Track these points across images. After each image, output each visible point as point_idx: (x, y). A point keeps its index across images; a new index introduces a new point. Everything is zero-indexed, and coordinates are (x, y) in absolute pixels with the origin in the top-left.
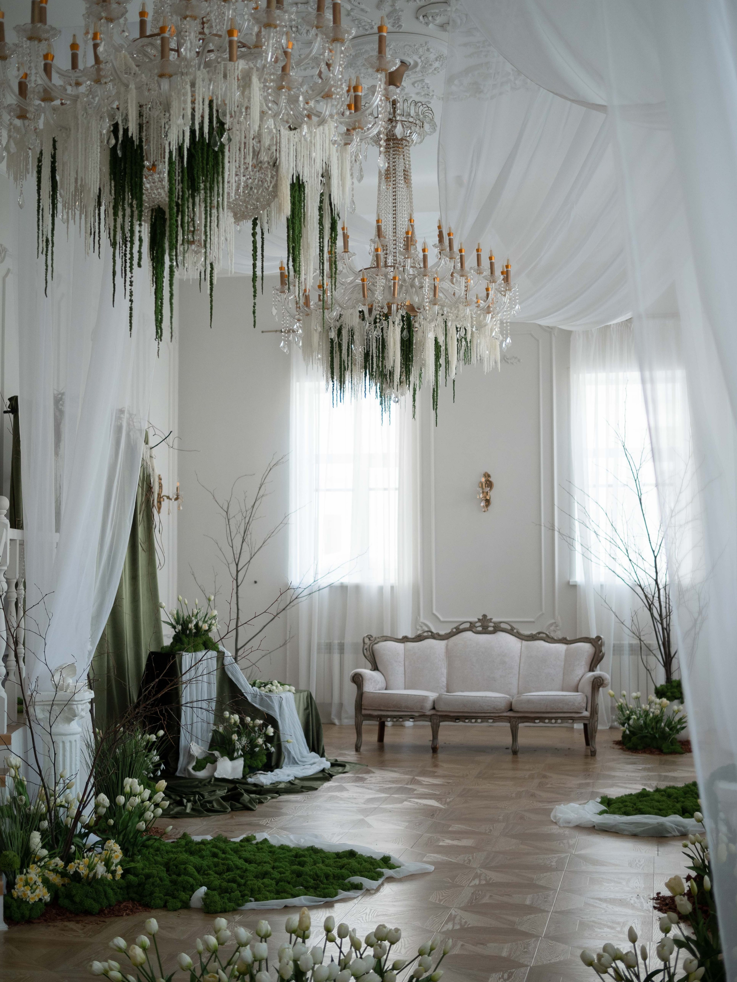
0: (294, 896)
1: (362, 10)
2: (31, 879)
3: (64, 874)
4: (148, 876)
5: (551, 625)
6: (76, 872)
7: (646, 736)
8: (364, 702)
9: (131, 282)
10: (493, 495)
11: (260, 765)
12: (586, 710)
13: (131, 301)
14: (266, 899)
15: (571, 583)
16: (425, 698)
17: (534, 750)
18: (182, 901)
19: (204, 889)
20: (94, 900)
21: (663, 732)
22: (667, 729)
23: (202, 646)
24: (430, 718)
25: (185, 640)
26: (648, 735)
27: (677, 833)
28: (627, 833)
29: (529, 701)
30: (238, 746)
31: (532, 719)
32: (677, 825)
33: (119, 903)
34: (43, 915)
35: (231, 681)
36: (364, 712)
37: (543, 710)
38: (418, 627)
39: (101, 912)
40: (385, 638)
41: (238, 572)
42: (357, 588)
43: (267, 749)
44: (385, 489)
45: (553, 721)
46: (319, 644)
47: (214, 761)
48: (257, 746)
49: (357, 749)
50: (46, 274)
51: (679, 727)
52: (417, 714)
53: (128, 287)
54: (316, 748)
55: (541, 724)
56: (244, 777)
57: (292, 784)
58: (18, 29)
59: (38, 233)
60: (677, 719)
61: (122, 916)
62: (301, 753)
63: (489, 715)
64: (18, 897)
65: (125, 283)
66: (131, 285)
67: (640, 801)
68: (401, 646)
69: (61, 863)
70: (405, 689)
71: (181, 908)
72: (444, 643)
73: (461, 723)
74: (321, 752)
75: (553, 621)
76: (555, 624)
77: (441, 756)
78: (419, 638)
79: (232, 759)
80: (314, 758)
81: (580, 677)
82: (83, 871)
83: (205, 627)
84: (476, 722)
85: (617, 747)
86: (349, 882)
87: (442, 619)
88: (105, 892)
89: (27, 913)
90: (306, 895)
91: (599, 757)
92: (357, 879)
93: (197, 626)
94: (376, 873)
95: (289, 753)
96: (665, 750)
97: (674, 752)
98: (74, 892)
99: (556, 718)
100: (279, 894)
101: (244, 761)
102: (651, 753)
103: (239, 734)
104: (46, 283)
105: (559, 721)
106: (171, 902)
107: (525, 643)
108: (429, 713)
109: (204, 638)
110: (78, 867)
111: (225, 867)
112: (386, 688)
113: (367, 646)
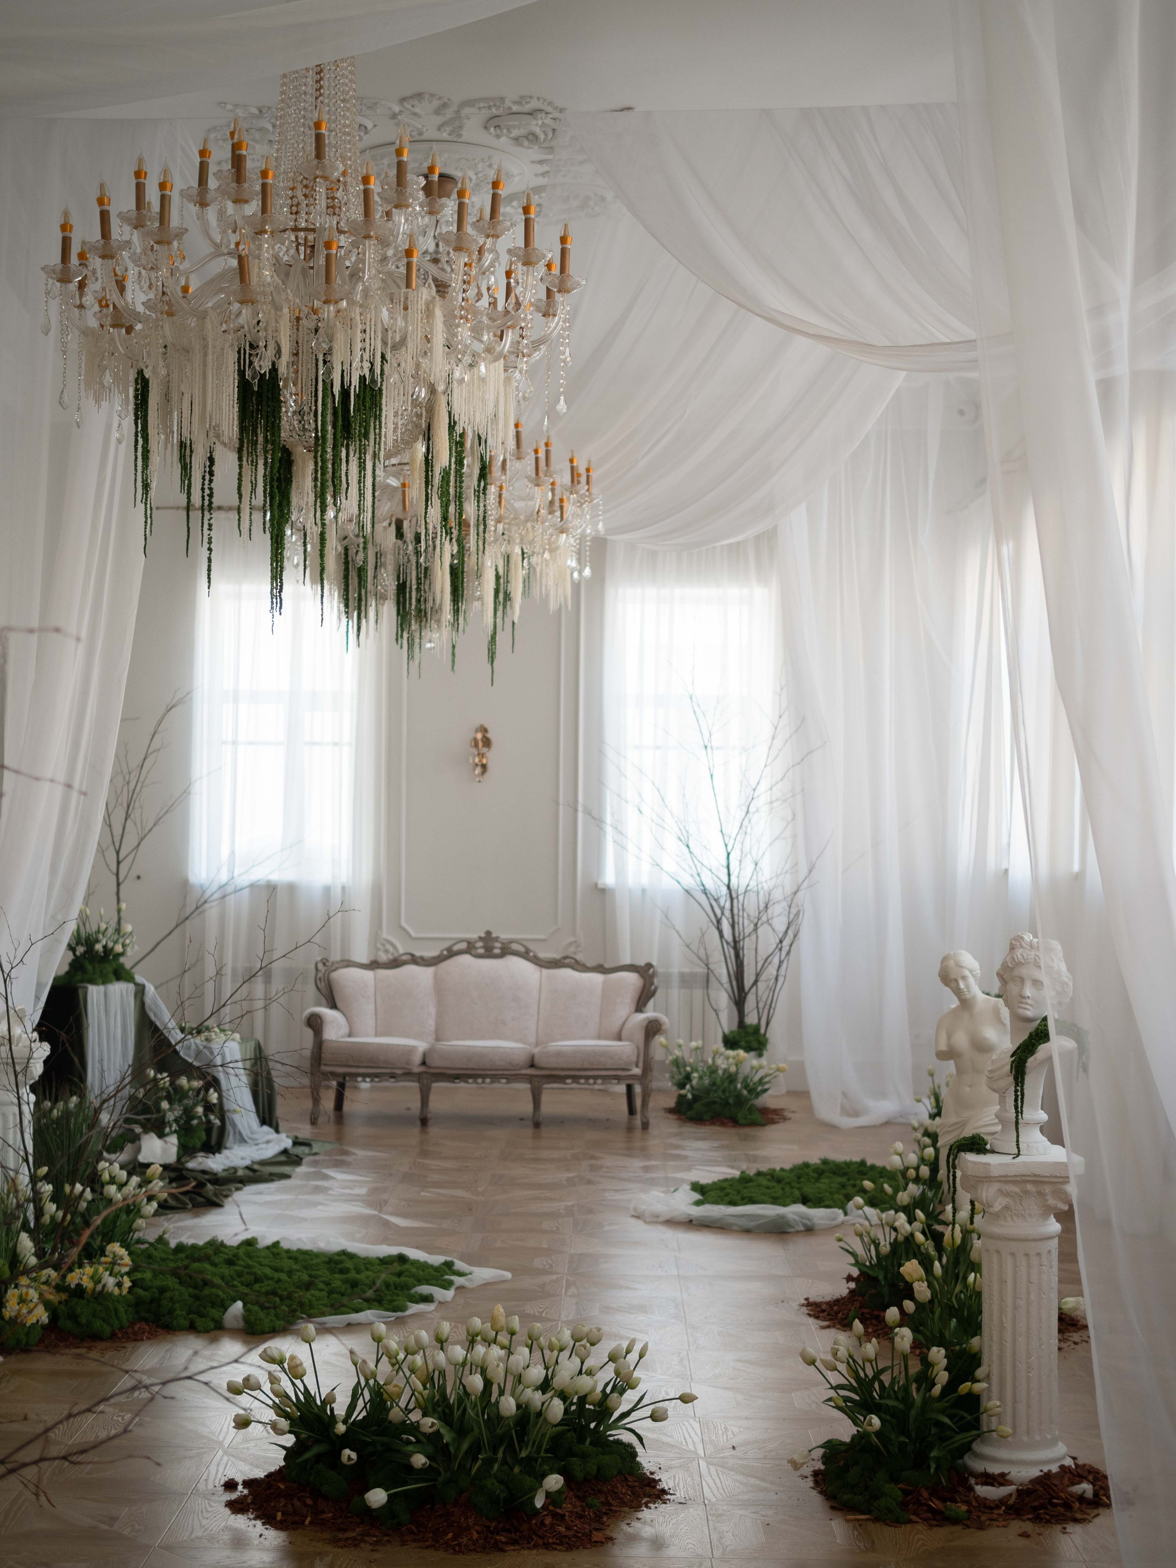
0: (357, 1311)
2: (26, 1294)
3: (60, 1288)
4: (162, 1290)
5: (570, 944)
6: (79, 1285)
7: (714, 1103)
8: (326, 1055)
9: (210, 525)
10: (492, 757)
11: (199, 1145)
12: (637, 1066)
13: (210, 549)
14: (323, 1315)
15: (600, 886)
16: (412, 1050)
17: (561, 1122)
18: (213, 1320)
19: (239, 1304)
20: (104, 1320)
21: (738, 1096)
22: (745, 1092)
23: (113, 977)
24: (418, 1077)
25: (89, 967)
26: (718, 1100)
27: (802, 1228)
28: (736, 1228)
29: (559, 1054)
30: (170, 1117)
31: (561, 1079)
32: (802, 1218)
33: (132, 1324)
34: (41, 1341)
35: (152, 1023)
36: (324, 1069)
37: (578, 1066)
38: (379, 945)
39: (113, 1337)
40: (345, 963)
41: (119, 863)
42: (292, 888)
43: (209, 1122)
44: (336, 744)
45: (591, 1081)
46: (234, 970)
47: (135, 1139)
48: (194, 1117)
49: (314, 1122)
50: (146, 528)
51: (759, 1088)
52: (399, 1072)
53: (206, 532)
54: (267, 1120)
55: (575, 1085)
56: (179, 1161)
57: (254, 1171)
59: (136, 474)
60: (756, 1078)
61: (142, 1340)
62: (250, 1127)
63: (500, 1072)
65: (202, 526)
66: (210, 529)
67: (745, 1188)
68: (369, 975)
69: (56, 1275)
70: (376, 1035)
71: (214, 1329)
72: (430, 970)
73: (463, 1085)
74: (274, 1124)
75: (572, 939)
76: (576, 943)
77: (434, 1131)
78: (395, 963)
79: (161, 1135)
80: (268, 1133)
81: (623, 1019)
82: (87, 1283)
83: (119, 948)
84: (483, 1082)
85: (671, 1116)
86: (416, 1292)
87: (413, 934)
88: (116, 1310)
89: (23, 1339)
90: (369, 1309)
91: (653, 1130)
92: (425, 1289)
93: (105, 947)
94: (445, 1280)
95: (234, 1126)
96: (742, 1121)
97: (753, 1124)
98: (79, 1311)
99: (595, 1078)
100: (337, 1309)
101: (178, 1138)
102: (723, 1124)
103: (170, 1101)
104: (146, 539)
105: (599, 1081)
106: (200, 1322)
107: (545, 972)
108: (417, 1069)
109: (114, 964)
110: (81, 1279)
111: (253, 1277)
112: (350, 1035)
113: (320, 975)
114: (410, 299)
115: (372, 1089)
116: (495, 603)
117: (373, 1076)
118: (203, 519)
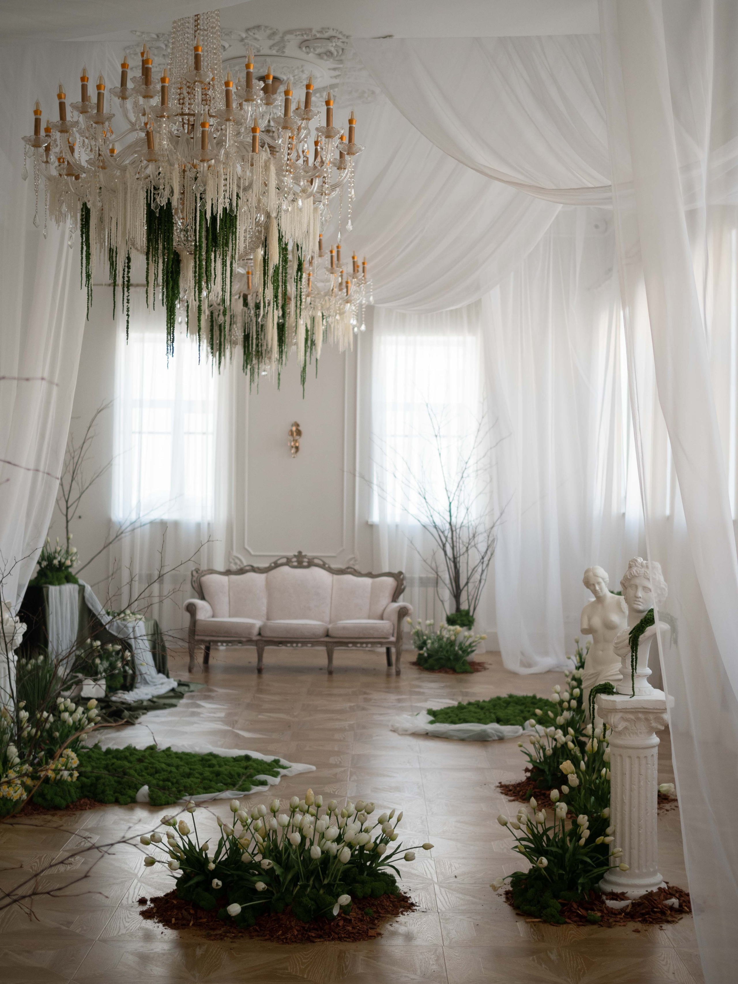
0: (220, 791)
1: (255, 39)
4: (98, 778)
5: (351, 559)
6: (46, 776)
7: (441, 659)
8: (198, 628)
9: (128, 300)
10: (302, 442)
11: (119, 686)
12: (393, 636)
13: (128, 315)
14: (199, 793)
15: (370, 523)
16: (253, 625)
17: (345, 670)
18: (130, 797)
19: (146, 787)
20: (61, 797)
21: (456, 655)
22: (460, 652)
23: (64, 580)
24: (256, 643)
25: (49, 574)
26: (443, 657)
27: (496, 738)
28: (456, 738)
29: (344, 628)
30: (101, 668)
31: (346, 644)
32: (496, 731)
33: (79, 799)
34: (22, 810)
35: (90, 611)
36: (197, 638)
37: (356, 636)
38: (231, 560)
39: (67, 807)
40: (210, 571)
41: (67, 508)
42: (176, 524)
43: (125, 671)
44: (204, 433)
45: (364, 645)
46: (140, 575)
47: (79, 683)
48: (116, 668)
49: (190, 671)
50: (88, 302)
51: (469, 650)
52: (244, 639)
53: (126, 304)
54: (162, 669)
55: (354, 648)
56: (106, 696)
57: (154, 702)
58: (72, 105)
59: (82, 269)
60: (467, 643)
61: (86, 809)
62: (151, 675)
63: (307, 640)
64: (3, 796)
65: (123, 301)
66: (128, 303)
67: (461, 713)
68: (225, 579)
69: (31, 769)
70: (230, 616)
71: (130, 803)
72: (263, 576)
73: (284, 647)
74: (166, 672)
75: (352, 556)
76: (354, 559)
77: (266, 676)
78: (241, 571)
79: (95, 680)
80: (162, 678)
81: (384, 606)
83: (68, 563)
84: (297, 646)
85: (414, 667)
86: (256, 779)
87: (253, 553)
88: (69, 791)
89: (11, 809)
90: (227, 790)
91: (403, 676)
92: (262, 777)
93: (60, 562)
94: (274, 772)
95: (141, 674)
96: (458, 670)
97: (465, 672)
98: (46, 791)
99: (367, 643)
100: (207, 789)
101: (106, 681)
102: (446, 672)
103: (101, 658)
104: (88, 309)
105: (369, 645)
106: (122, 798)
107: (335, 577)
108: (255, 638)
109: (66, 573)
110: (47, 772)
111: (154, 770)
112: (213, 616)
113: (194, 579)
114: (255, 159)
115: (227, 650)
116: (305, 347)
117: (228, 642)
118: (123, 296)
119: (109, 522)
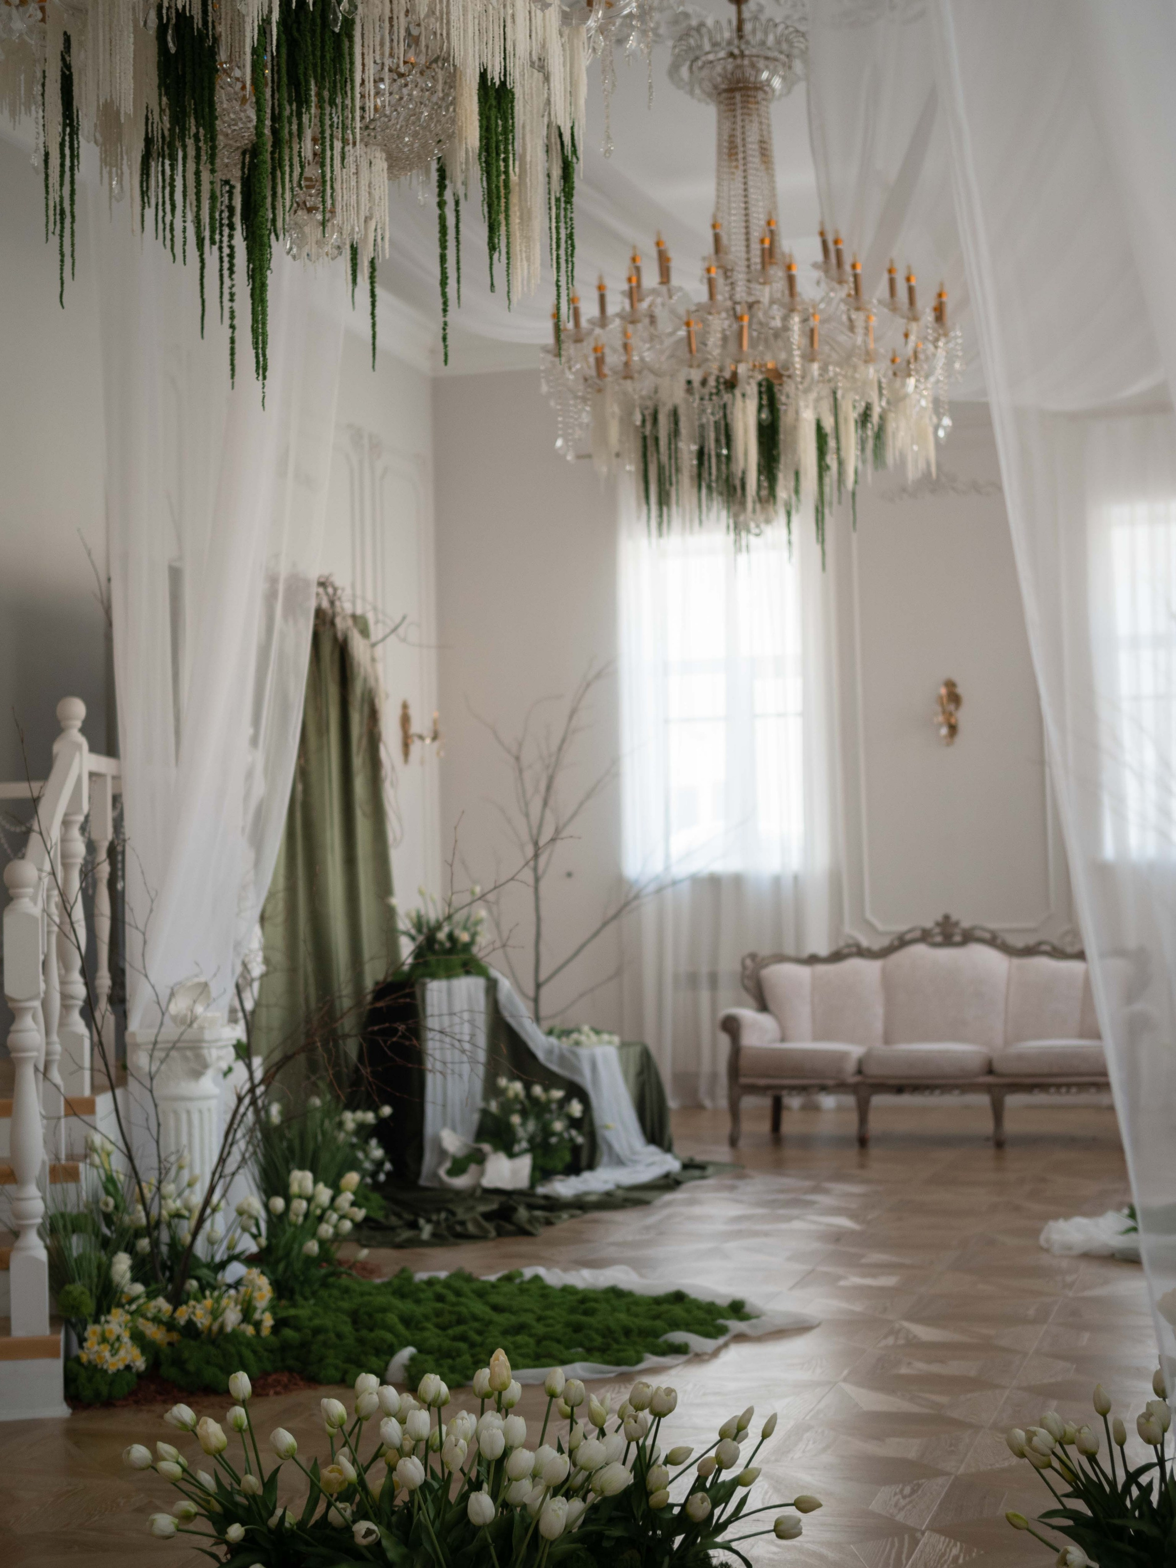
0: (563, 1363)
2: (111, 1332)
3: (170, 1325)
4: (317, 1331)
5: (1066, 932)
8: (743, 1062)
9: (232, 295)
10: (963, 717)
11: (560, 1166)
13: (232, 327)
16: (843, 1056)
17: (1031, 1141)
19: (412, 1350)
20: (221, 1368)
23: (460, 971)
24: (854, 1088)
25: (433, 959)
29: (1020, 1057)
30: (521, 1133)
31: (1027, 1088)
33: (265, 1374)
34: (133, 1393)
35: (509, 1028)
36: (743, 1080)
37: (1046, 1072)
38: (841, 943)
40: (778, 959)
41: (537, 857)
42: (737, 880)
43: (572, 1140)
44: (780, 714)
45: (1061, 1089)
46: (676, 977)
47: (481, 1159)
48: (553, 1134)
49: (733, 1142)
50: (61, 268)
52: (830, 1082)
53: (227, 304)
54: (657, 1137)
55: (1045, 1097)
56: (533, 1185)
57: (611, 1196)
59: (47, 198)
61: (267, 1395)
62: (630, 1145)
63: (952, 1081)
64: (89, 1362)
65: (221, 297)
66: (232, 300)
68: (804, 972)
69: (166, 1307)
70: (812, 1040)
72: (877, 964)
73: (907, 1097)
74: (666, 1143)
76: (1072, 932)
77: (874, 1151)
78: (836, 957)
79: (511, 1155)
80: (652, 1154)
82: (202, 1319)
83: (465, 937)
84: (932, 1094)
86: (666, 1342)
87: (879, 928)
88: (241, 1356)
89: (104, 1390)
90: (585, 1360)
92: (679, 1337)
93: (451, 937)
94: (716, 1326)
95: (610, 1148)
98: (186, 1355)
99: (1068, 1086)
100: (540, 1359)
101: (532, 1159)
103: (524, 1114)
104: (62, 283)
105: (1071, 1089)
106: (353, 1374)
107: (1016, 961)
108: (853, 1080)
109: (463, 957)
110: (194, 1313)
111: (454, 1318)
112: (783, 1039)
113: (748, 972)
116: (820, 467)
118: (221, 288)
119: (619, 881)
